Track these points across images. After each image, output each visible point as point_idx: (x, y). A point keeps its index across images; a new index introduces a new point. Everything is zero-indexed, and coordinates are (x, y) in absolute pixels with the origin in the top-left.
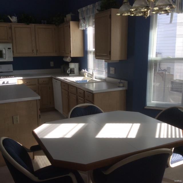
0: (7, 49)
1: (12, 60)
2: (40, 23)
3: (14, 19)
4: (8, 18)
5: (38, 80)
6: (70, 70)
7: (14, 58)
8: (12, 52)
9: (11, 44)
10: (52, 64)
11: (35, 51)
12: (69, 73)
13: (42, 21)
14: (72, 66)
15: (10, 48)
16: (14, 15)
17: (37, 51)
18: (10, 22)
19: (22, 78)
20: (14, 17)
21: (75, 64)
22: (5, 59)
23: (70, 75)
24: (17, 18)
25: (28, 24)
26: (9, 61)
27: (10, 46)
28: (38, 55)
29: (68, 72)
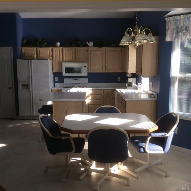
0: (83, 67)
1: (87, 75)
2: (110, 46)
3: (91, 44)
4: (87, 43)
5: (104, 91)
6: (129, 84)
7: (88, 73)
8: (87, 69)
9: (87, 63)
10: (119, 79)
11: (104, 68)
12: (128, 86)
13: (112, 44)
14: (130, 80)
15: (86, 66)
16: (91, 41)
17: (106, 68)
18: (88, 46)
19: (91, 89)
20: (91, 43)
21: (133, 79)
22: (82, 74)
23: (128, 88)
24: (94, 44)
25: (101, 48)
26: (84, 75)
27: (86, 64)
28: (107, 71)
29: (126, 86)
